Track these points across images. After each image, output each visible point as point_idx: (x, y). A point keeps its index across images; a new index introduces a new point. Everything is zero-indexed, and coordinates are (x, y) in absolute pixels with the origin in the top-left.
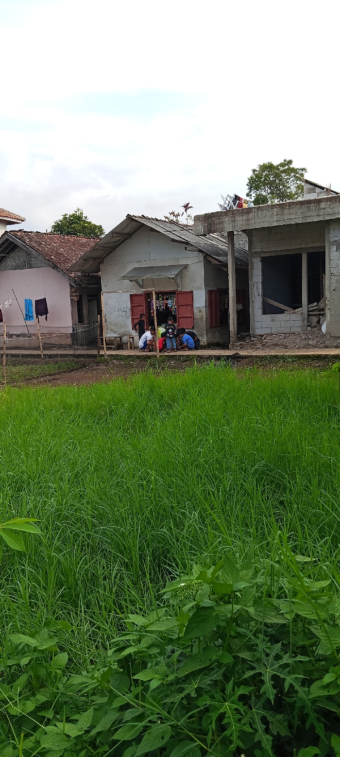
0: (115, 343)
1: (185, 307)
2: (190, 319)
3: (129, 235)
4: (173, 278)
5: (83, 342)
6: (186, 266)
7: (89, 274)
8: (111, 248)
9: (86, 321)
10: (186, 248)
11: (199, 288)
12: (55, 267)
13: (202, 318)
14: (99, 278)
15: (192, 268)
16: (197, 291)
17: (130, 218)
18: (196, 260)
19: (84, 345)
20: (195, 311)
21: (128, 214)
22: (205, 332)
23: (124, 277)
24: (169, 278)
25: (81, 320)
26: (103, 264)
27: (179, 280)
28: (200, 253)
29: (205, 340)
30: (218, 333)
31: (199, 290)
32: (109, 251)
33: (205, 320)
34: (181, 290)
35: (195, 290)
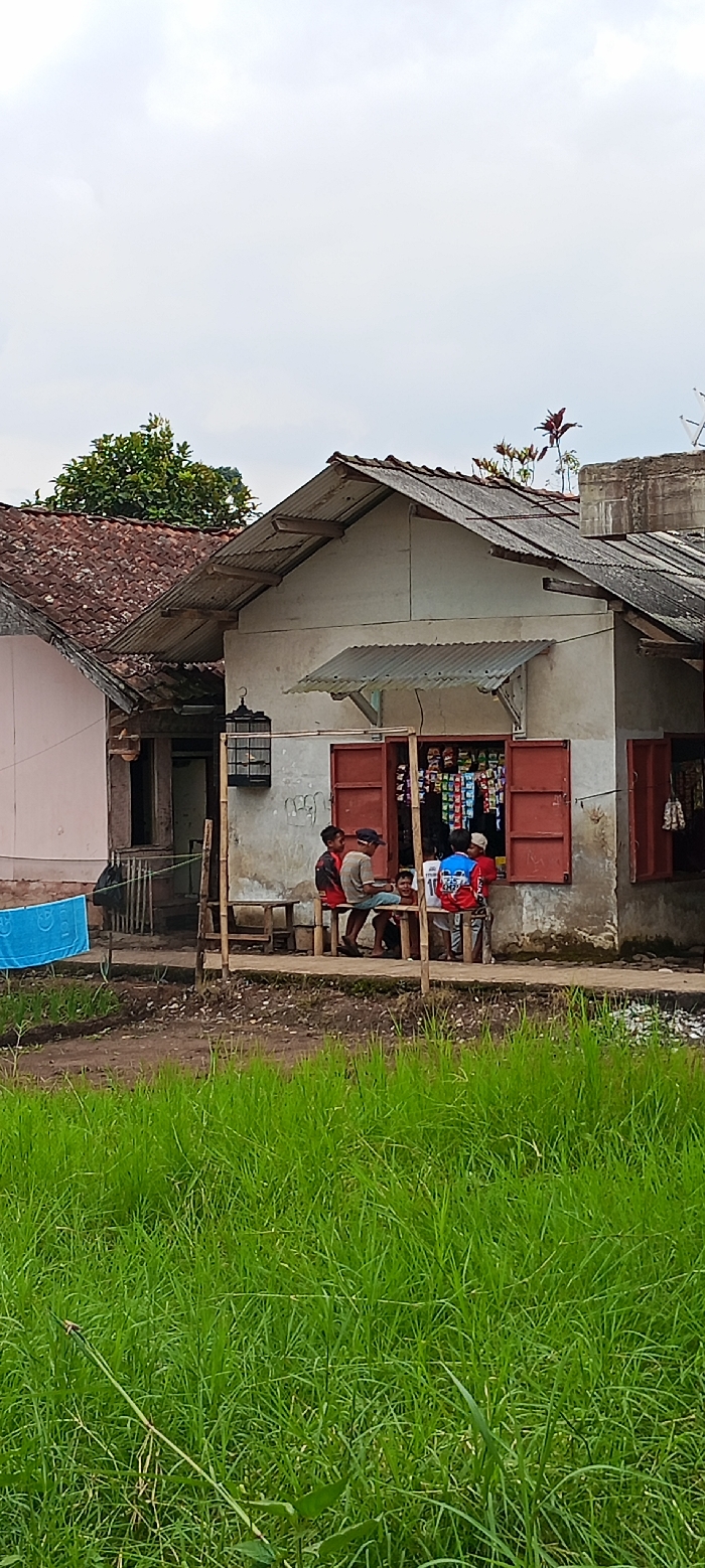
0: (269, 924)
1: (541, 800)
2: (556, 847)
3: (339, 528)
4: (494, 692)
5: (147, 918)
6: (547, 649)
7: (181, 666)
8: (270, 571)
9: (161, 836)
10: (546, 582)
11: (594, 732)
12: (55, 634)
13: (603, 844)
14: (220, 681)
15: (566, 655)
16: (586, 743)
17: (340, 465)
18: (588, 625)
19: (147, 930)
20: (576, 812)
21: (336, 453)
22: (613, 899)
23: (312, 682)
24: (483, 691)
25: (141, 834)
26: (234, 629)
27: (519, 697)
28: (600, 602)
29: (612, 928)
30: (666, 903)
31: (593, 740)
32: (262, 584)
33: (616, 851)
34: (524, 735)
35: (579, 738)
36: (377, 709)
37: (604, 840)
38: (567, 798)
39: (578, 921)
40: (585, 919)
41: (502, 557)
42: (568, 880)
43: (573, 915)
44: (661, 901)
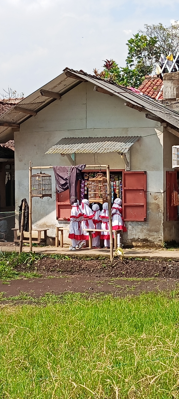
1: (135, 192)
2: (141, 209)
3: (59, 95)
4: (122, 154)
6: (138, 139)
11: (156, 168)
13: (159, 207)
15: (145, 141)
17: (68, 72)
20: (150, 197)
21: (67, 68)
22: (162, 227)
24: (119, 153)
26: (18, 131)
27: (128, 156)
28: (158, 123)
29: (161, 237)
30: (175, 228)
31: (155, 171)
32: (29, 115)
33: (163, 210)
34: (129, 170)
35: (150, 171)
36: (74, 160)
37: (158, 206)
38: (145, 192)
39: (149, 234)
40: (151, 234)
41: (128, 106)
42: (145, 220)
43: (147, 232)
44: (174, 228)
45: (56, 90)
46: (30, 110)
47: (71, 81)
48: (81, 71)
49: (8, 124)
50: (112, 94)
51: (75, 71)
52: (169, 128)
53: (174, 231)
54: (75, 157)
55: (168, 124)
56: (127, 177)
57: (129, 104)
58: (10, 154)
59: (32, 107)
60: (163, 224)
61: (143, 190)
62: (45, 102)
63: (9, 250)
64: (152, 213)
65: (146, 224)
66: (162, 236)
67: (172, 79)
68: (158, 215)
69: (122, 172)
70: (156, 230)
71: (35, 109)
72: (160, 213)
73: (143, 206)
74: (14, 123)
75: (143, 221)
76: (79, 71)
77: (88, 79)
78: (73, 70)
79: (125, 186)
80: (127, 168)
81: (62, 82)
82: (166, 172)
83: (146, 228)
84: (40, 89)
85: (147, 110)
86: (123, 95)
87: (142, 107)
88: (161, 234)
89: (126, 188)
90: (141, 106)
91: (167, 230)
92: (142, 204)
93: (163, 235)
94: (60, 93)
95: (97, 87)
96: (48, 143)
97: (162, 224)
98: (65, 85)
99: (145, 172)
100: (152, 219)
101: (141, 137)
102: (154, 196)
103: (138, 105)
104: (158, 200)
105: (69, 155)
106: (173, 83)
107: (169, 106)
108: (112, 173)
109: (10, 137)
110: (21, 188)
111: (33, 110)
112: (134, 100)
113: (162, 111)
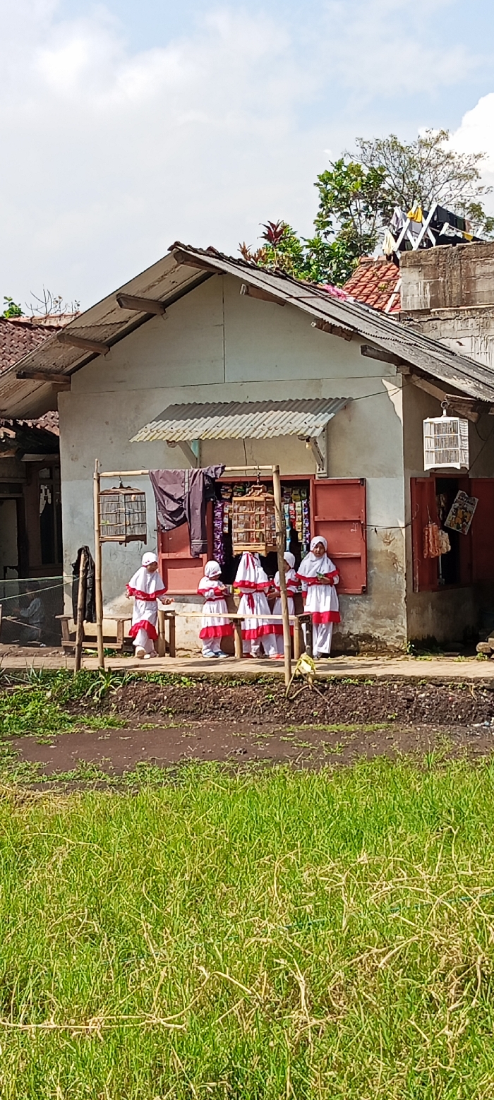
1: (340, 527)
2: (355, 565)
3: (164, 305)
6: (345, 405)
8: (100, 343)
13: (395, 561)
15: (362, 409)
16: (378, 480)
17: (180, 253)
18: (378, 386)
20: (373, 537)
22: (403, 606)
24: (301, 437)
26: (67, 390)
27: (321, 444)
28: (390, 367)
29: (402, 629)
30: (433, 609)
31: (384, 478)
32: (93, 352)
33: (405, 567)
34: (326, 475)
35: (373, 477)
36: (197, 455)
37: (394, 558)
38: (363, 526)
39: (373, 624)
40: (378, 622)
41: (321, 329)
42: (365, 591)
43: (368, 620)
44: (430, 607)
45: (154, 294)
46: (94, 342)
47: (188, 273)
48: (210, 249)
49: (45, 374)
50: (282, 303)
51: (195, 251)
52: (415, 377)
53: (430, 616)
54: (200, 449)
55: (414, 369)
56: (320, 493)
57: (321, 324)
58: (49, 444)
59: (98, 334)
60: (405, 599)
61: (359, 521)
62: (127, 322)
63: (49, 666)
64: (380, 574)
65: (366, 599)
66: (403, 627)
67: (422, 265)
68: (393, 579)
69: (309, 480)
70: (390, 614)
71: (106, 338)
72: (398, 575)
73: (359, 558)
74: (57, 372)
75: (360, 593)
76: (205, 249)
77: (227, 267)
78: (192, 248)
79: (316, 514)
80: (321, 471)
81: (166, 275)
82: (411, 479)
83: (366, 609)
84: (117, 293)
85: (365, 338)
86: (310, 303)
87: (352, 330)
88: (402, 623)
89: (319, 518)
90: (349, 329)
91: (414, 613)
92: (358, 554)
93: (405, 624)
94: (163, 300)
95: (247, 287)
96: (137, 416)
97: (403, 600)
98: (173, 282)
99: (362, 480)
100: (380, 589)
101: (350, 399)
102: (383, 535)
103: (344, 326)
104: (393, 545)
105: (185, 444)
106: (422, 274)
107: (416, 327)
108: (284, 484)
109: (49, 404)
110: (76, 521)
111: (101, 341)
112: (333, 315)
113: (400, 340)
